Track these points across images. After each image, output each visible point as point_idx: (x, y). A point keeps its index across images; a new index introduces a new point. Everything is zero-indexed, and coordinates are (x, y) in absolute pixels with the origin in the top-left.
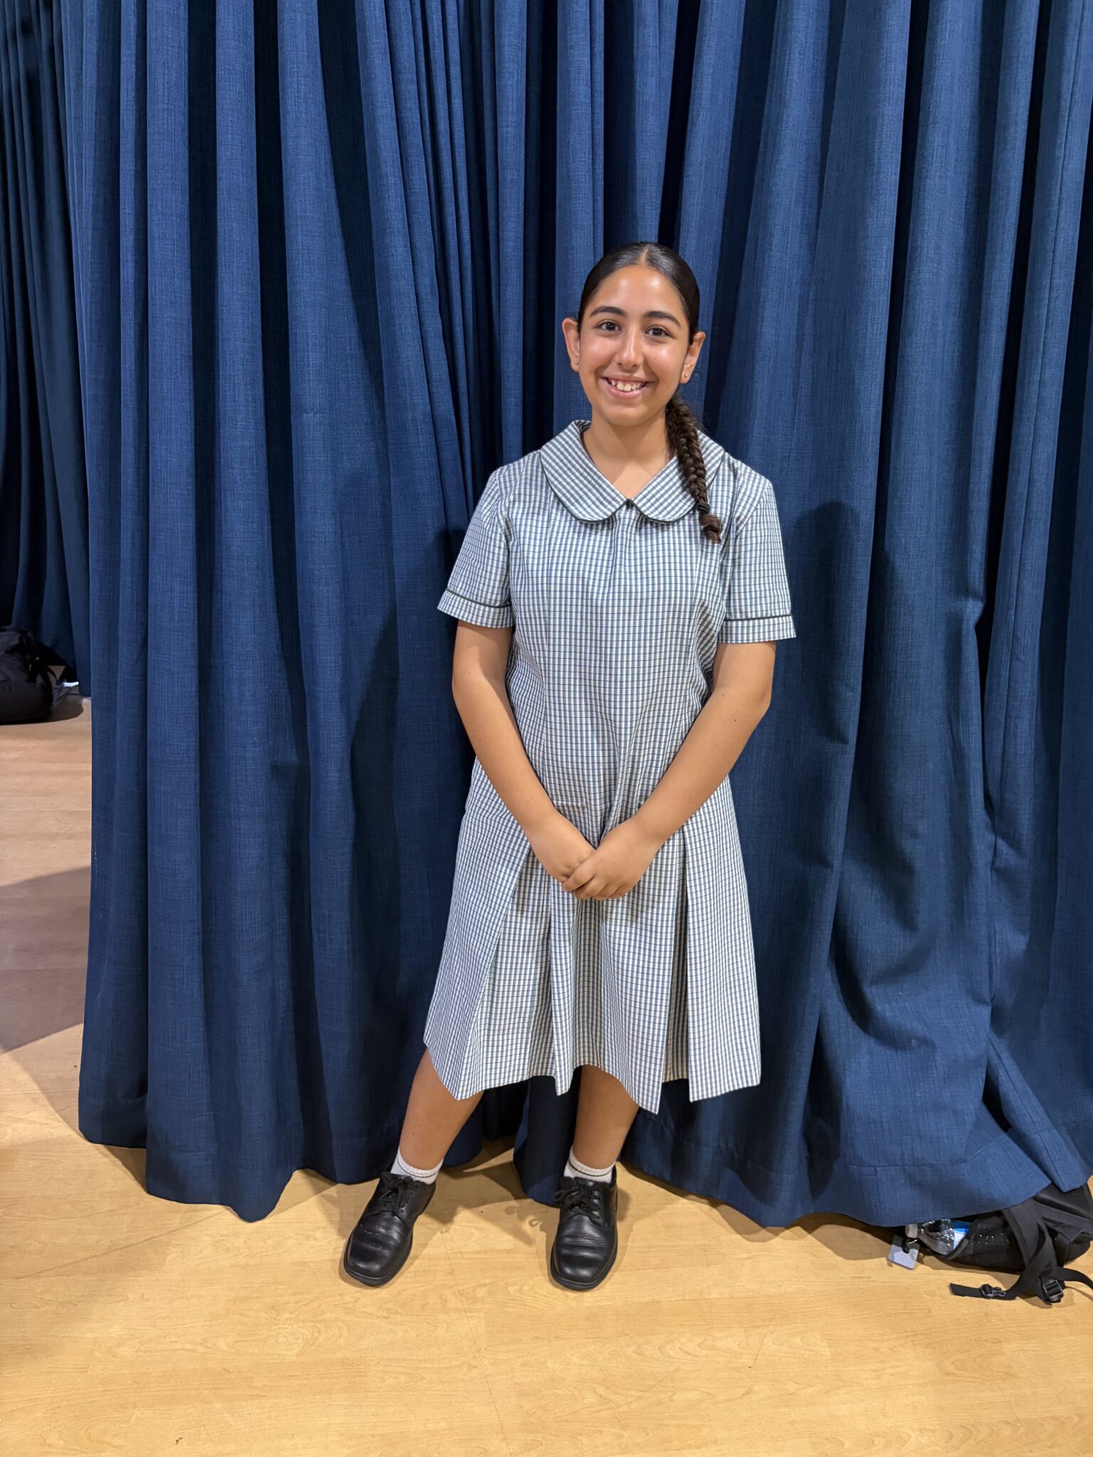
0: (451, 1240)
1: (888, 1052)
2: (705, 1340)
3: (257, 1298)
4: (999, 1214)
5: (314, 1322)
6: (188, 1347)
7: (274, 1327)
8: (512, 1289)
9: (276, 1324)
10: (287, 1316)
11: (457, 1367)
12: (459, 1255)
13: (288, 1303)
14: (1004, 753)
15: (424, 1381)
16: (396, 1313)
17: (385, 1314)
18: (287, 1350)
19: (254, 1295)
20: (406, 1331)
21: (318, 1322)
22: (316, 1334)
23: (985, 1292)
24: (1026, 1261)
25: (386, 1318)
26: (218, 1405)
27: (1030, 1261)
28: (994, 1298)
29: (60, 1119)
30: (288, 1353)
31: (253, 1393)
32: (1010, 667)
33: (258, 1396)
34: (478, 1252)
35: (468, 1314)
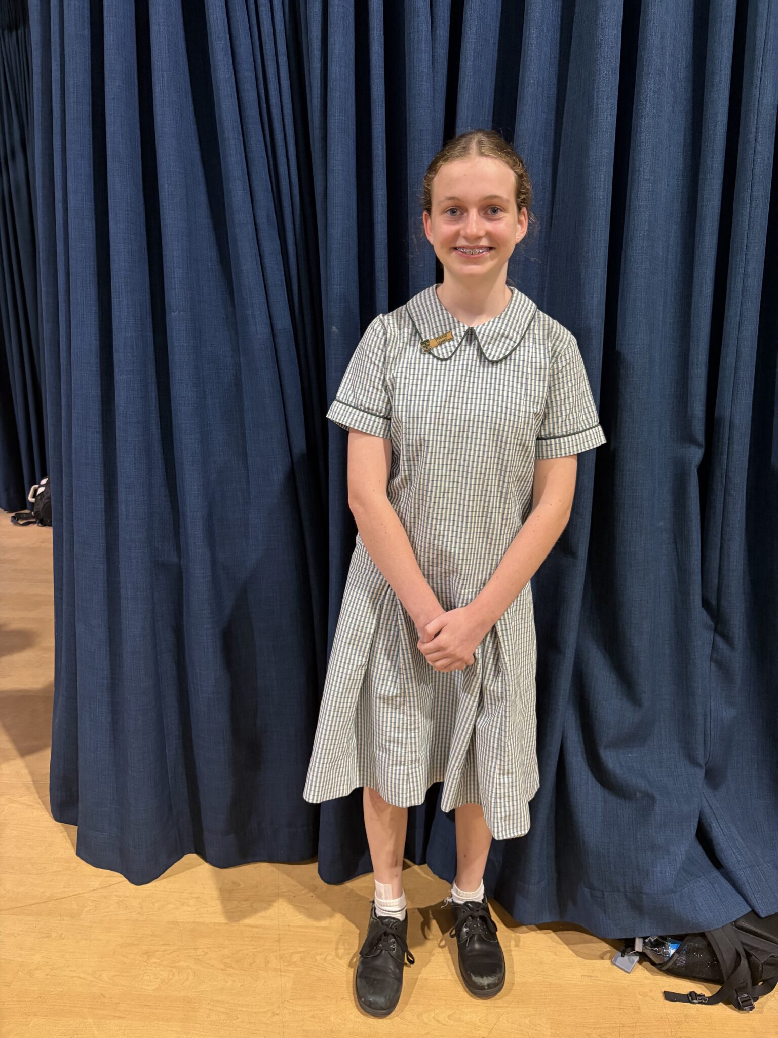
0: (284, 915)
1: (618, 801)
2: (454, 1013)
3: (137, 945)
4: (703, 935)
5: (171, 967)
6: (82, 975)
7: (143, 968)
8: (318, 958)
9: (145, 966)
10: (154, 960)
11: (265, 1012)
12: (287, 928)
13: (158, 951)
14: (720, 569)
15: (238, 1020)
16: (231, 967)
17: (222, 966)
18: (148, 986)
19: (136, 943)
20: (234, 981)
21: (175, 967)
22: (171, 977)
23: (691, 998)
24: (725, 978)
25: (222, 970)
26: (91, 1021)
27: (729, 978)
28: (699, 1003)
29: (41, 803)
30: (149, 988)
31: (117, 1015)
32: (724, 500)
33: (120, 1017)
34: (301, 927)
35: (282, 973)
